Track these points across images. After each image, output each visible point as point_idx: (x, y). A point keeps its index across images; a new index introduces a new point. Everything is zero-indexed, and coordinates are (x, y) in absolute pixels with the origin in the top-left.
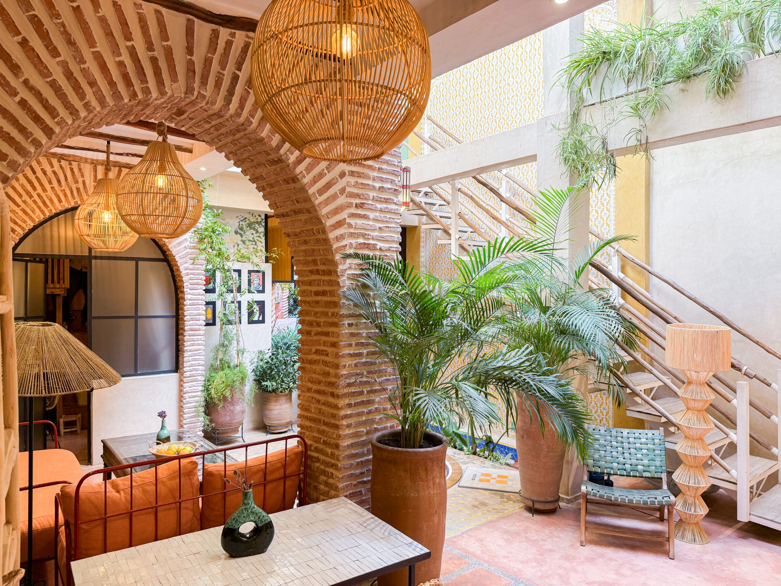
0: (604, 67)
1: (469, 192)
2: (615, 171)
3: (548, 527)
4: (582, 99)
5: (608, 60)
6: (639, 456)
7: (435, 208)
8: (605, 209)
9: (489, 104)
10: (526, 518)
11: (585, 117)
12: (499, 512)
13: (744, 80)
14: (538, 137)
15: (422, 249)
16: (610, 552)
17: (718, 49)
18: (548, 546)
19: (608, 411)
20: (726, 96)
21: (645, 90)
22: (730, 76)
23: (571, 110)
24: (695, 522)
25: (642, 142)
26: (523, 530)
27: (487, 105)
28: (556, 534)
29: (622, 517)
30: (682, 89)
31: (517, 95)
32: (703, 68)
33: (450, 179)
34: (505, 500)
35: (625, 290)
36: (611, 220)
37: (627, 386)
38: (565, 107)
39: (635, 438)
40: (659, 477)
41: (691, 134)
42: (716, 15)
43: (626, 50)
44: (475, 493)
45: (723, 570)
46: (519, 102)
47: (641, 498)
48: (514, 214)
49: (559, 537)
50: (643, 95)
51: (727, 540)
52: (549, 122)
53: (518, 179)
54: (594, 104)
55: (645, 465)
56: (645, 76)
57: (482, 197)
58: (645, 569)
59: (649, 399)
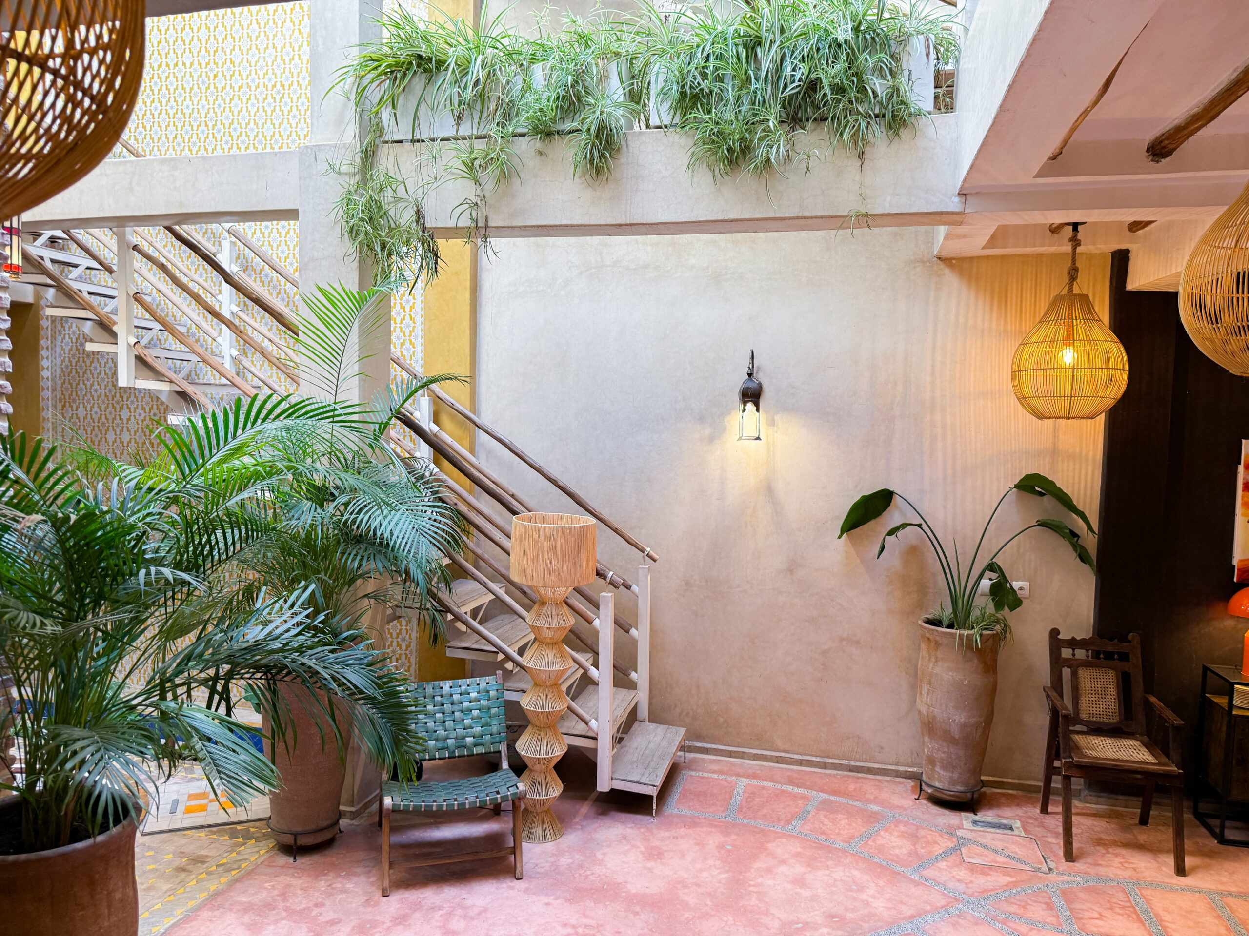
0: (419, 83)
1: (156, 255)
2: (436, 263)
3: (325, 875)
4: (379, 129)
5: (425, 70)
6: (467, 722)
7: (75, 273)
8: (407, 317)
9: (191, 89)
10: (282, 867)
11: (386, 159)
12: (230, 870)
13: (623, 159)
14: (300, 178)
15: (43, 353)
16: (430, 896)
17: (591, 100)
18: (328, 915)
19: (410, 643)
20: (600, 177)
21: (484, 137)
22: (605, 148)
23: (361, 144)
24: (545, 809)
25: (480, 225)
26: (278, 895)
27: (188, 90)
28: (339, 885)
29: (441, 823)
30: (539, 152)
31: (249, 87)
32: (568, 125)
33: (115, 224)
34: (240, 840)
35: (440, 451)
36: (416, 337)
37: (448, 610)
38: (350, 134)
39: (461, 694)
40: (496, 750)
41: (551, 226)
42: (587, 46)
43: (456, 63)
44: (179, 840)
45: (587, 877)
46: (253, 100)
47: (477, 797)
48: (245, 304)
49: (345, 891)
50: (480, 145)
51: (585, 823)
52: (321, 156)
53: (253, 241)
54: (400, 142)
55: (477, 734)
56: (485, 115)
57: (180, 265)
58: (485, 910)
59: (475, 624)
